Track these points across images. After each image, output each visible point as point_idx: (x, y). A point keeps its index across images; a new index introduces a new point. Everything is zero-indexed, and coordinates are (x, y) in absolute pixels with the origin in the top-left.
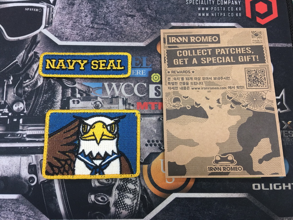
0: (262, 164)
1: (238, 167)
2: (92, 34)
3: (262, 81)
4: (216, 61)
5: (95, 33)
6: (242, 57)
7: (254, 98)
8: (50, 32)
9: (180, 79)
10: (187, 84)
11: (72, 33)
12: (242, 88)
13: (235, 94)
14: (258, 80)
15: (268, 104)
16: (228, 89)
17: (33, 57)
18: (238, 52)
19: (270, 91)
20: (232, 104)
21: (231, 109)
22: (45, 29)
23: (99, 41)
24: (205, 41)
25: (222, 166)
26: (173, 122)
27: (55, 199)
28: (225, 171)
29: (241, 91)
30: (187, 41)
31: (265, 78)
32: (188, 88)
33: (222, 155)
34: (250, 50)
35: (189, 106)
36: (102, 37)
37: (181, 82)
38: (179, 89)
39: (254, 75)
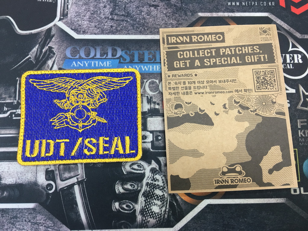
0: (272, 174)
1: (247, 178)
2: (112, 26)
3: (272, 83)
4: (221, 62)
5: (115, 25)
6: (249, 57)
7: (264, 102)
8: (66, 25)
9: (182, 83)
10: (190, 88)
11: (90, 26)
12: (250, 91)
13: (242, 98)
14: (267, 82)
15: (279, 108)
16: (235, 93)
17: (48, 53)
18: (245, 51)
19: (280, 94)
20: (239, 109)
21: (238, 115)
22: (60, 22)
23: (120, 34)
24: (208, 40)
25: (229, 178)
26: (175, 131)
27: (76, 207)
28: (232, 184)
29: (249, 95)
30: (188, 40)
31: (274, 80)
32: (191, 92)
33: (229, 166)
34: (258, 48)
35: (192, 113)
36: (123, 29)
37: (183, 87)
38: (180, 94)
39: (263, 77)
